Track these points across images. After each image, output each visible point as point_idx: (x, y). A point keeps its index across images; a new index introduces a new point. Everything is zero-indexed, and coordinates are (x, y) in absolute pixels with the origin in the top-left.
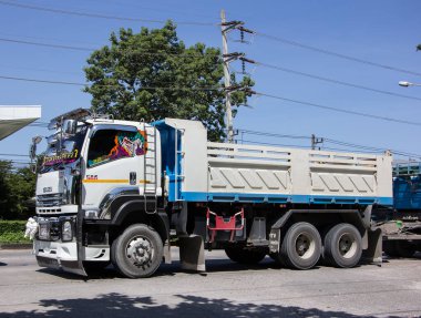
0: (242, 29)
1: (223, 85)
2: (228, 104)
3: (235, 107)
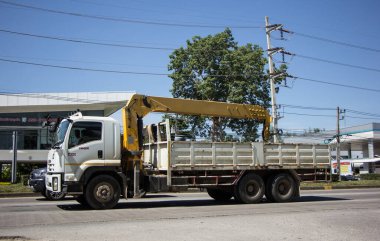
0: (281, 30)
1: (268, 71)
2: (271, 83)
3: (277, 85)
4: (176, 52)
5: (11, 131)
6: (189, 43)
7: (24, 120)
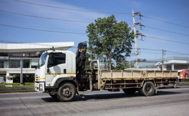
4: (90, 25)
5: (20, 61)
6: (96, 21)
7: (24, 55)
